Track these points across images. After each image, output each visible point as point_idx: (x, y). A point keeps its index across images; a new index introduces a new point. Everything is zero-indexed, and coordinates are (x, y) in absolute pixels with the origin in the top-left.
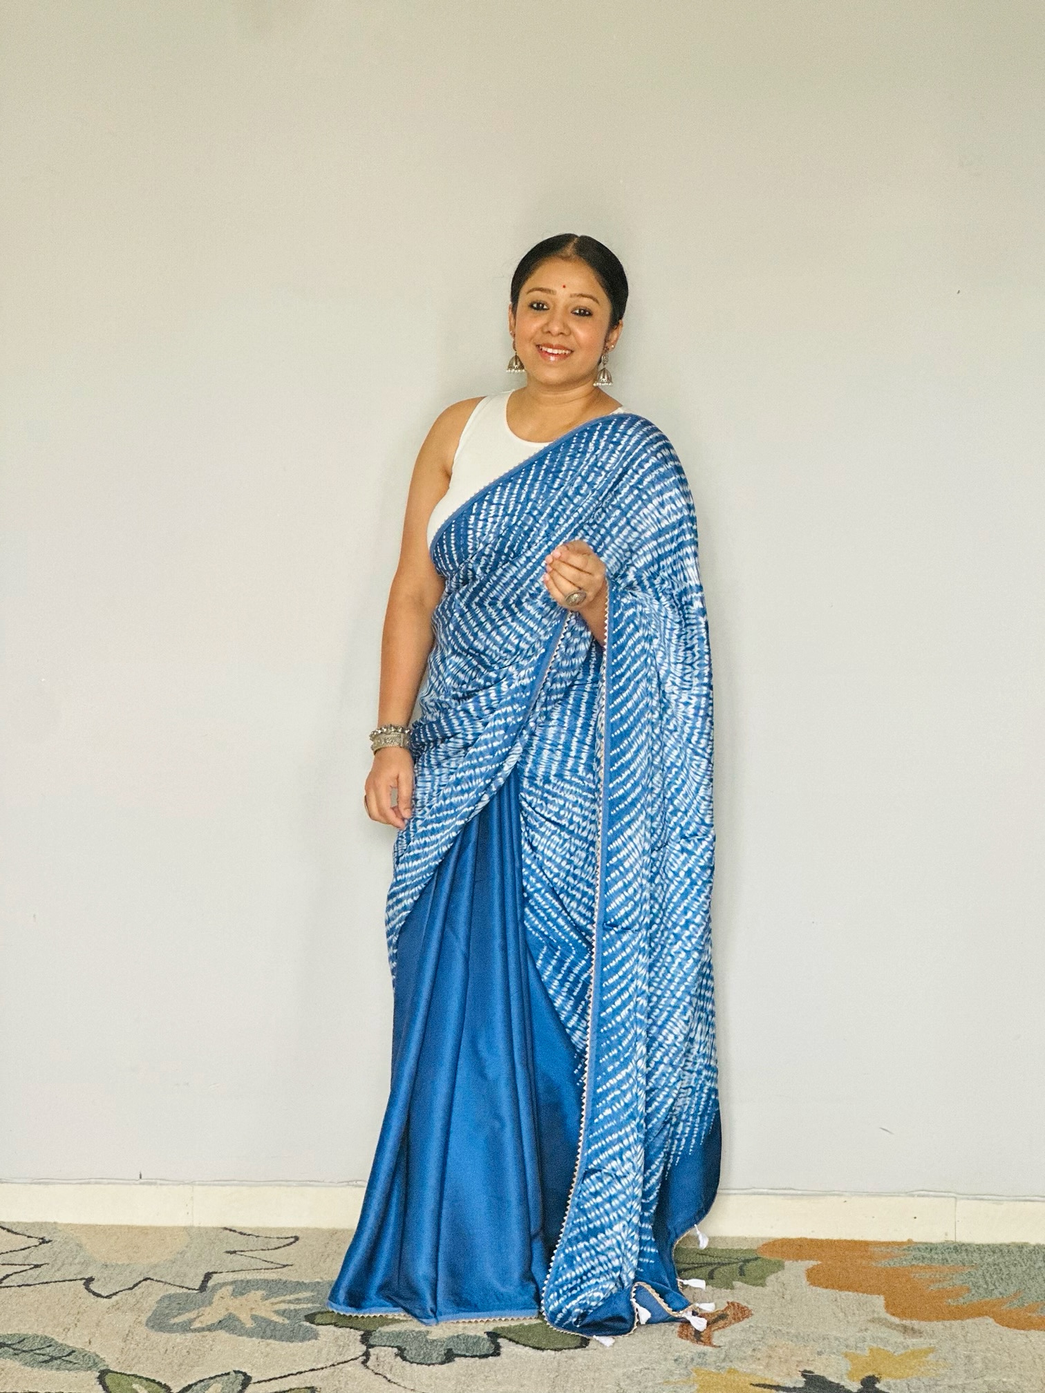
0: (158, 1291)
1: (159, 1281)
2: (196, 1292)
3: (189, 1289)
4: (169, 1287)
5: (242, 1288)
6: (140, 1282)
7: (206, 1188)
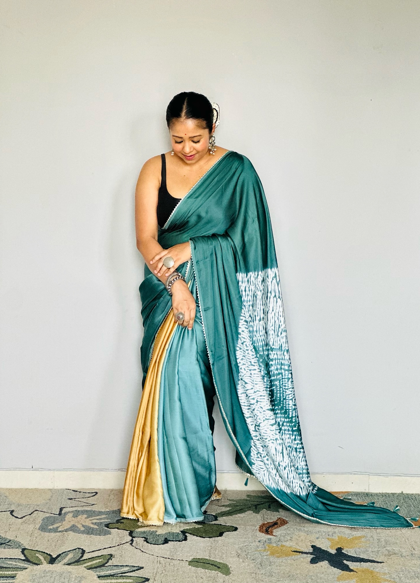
0: (42, 516)
1: (42, 511)
2: (57, 515)
4: (46, 514)
5: (76, 514)
6: (34, 512)
7: (60, 472)
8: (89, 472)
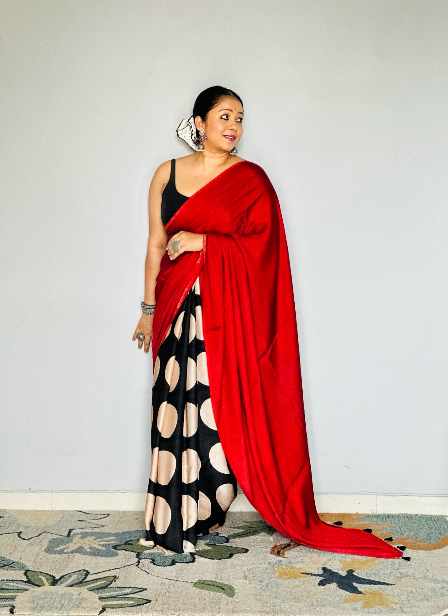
0: (50, 537)
1: (50, 533)
2: (66, 537)
3: (62, 536)
4: (53, 535)
5: (85, 535)
6: (42, 533)
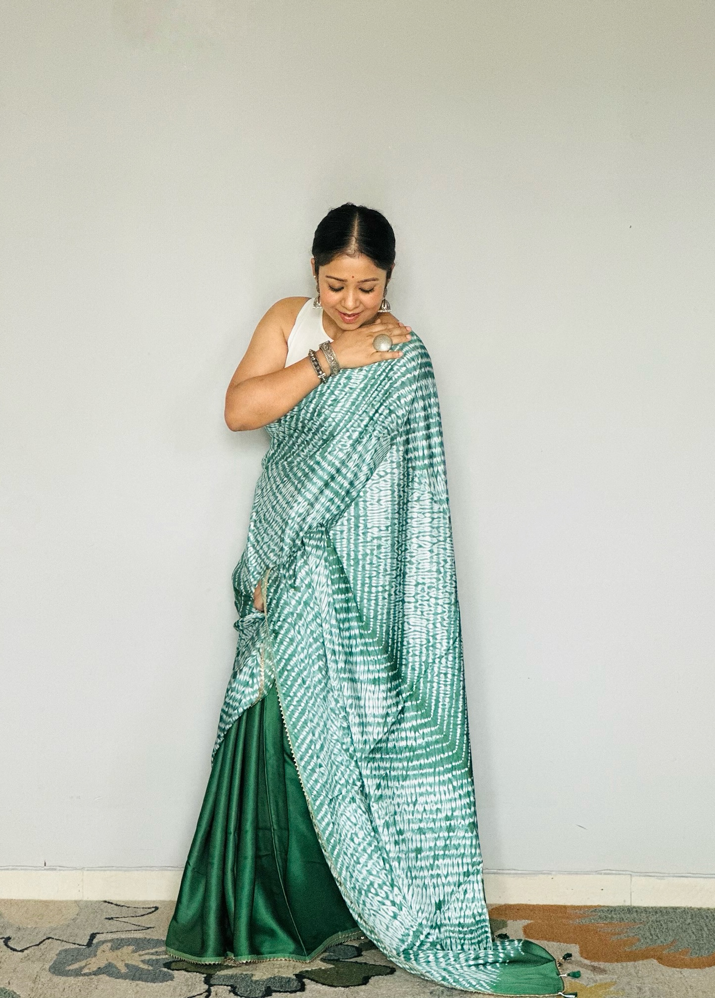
0: (58, 946)
1: (58, 940)
2: (84, 947)
3: (78, 944)
4: (65, 944)
5: (117, 945)
6: (44, 940)
7: (93, 872)
8: (144, 872)
